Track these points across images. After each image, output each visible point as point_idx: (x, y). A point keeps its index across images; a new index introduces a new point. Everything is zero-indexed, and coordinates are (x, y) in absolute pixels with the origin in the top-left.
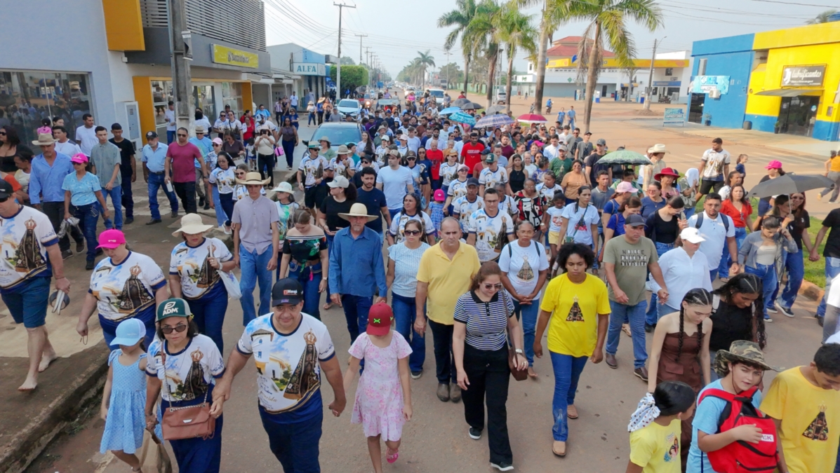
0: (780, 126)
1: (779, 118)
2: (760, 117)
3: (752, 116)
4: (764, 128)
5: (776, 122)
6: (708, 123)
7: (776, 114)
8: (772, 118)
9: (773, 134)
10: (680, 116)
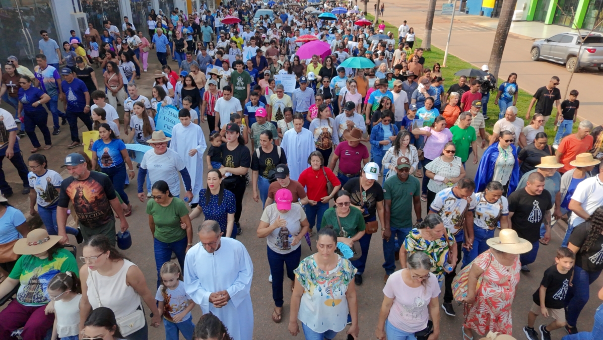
0: (494, 14)
1: (494, 9)
2: (487, 9)
3: (484, 8)
4: (488, 16)
5: (492, 11)
6: (467, 12)
7: (493, 7)
8: (490, 9)
9: (490, 17)
10: (451, 8)
